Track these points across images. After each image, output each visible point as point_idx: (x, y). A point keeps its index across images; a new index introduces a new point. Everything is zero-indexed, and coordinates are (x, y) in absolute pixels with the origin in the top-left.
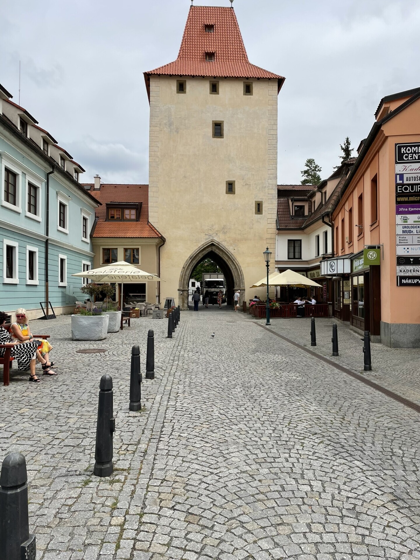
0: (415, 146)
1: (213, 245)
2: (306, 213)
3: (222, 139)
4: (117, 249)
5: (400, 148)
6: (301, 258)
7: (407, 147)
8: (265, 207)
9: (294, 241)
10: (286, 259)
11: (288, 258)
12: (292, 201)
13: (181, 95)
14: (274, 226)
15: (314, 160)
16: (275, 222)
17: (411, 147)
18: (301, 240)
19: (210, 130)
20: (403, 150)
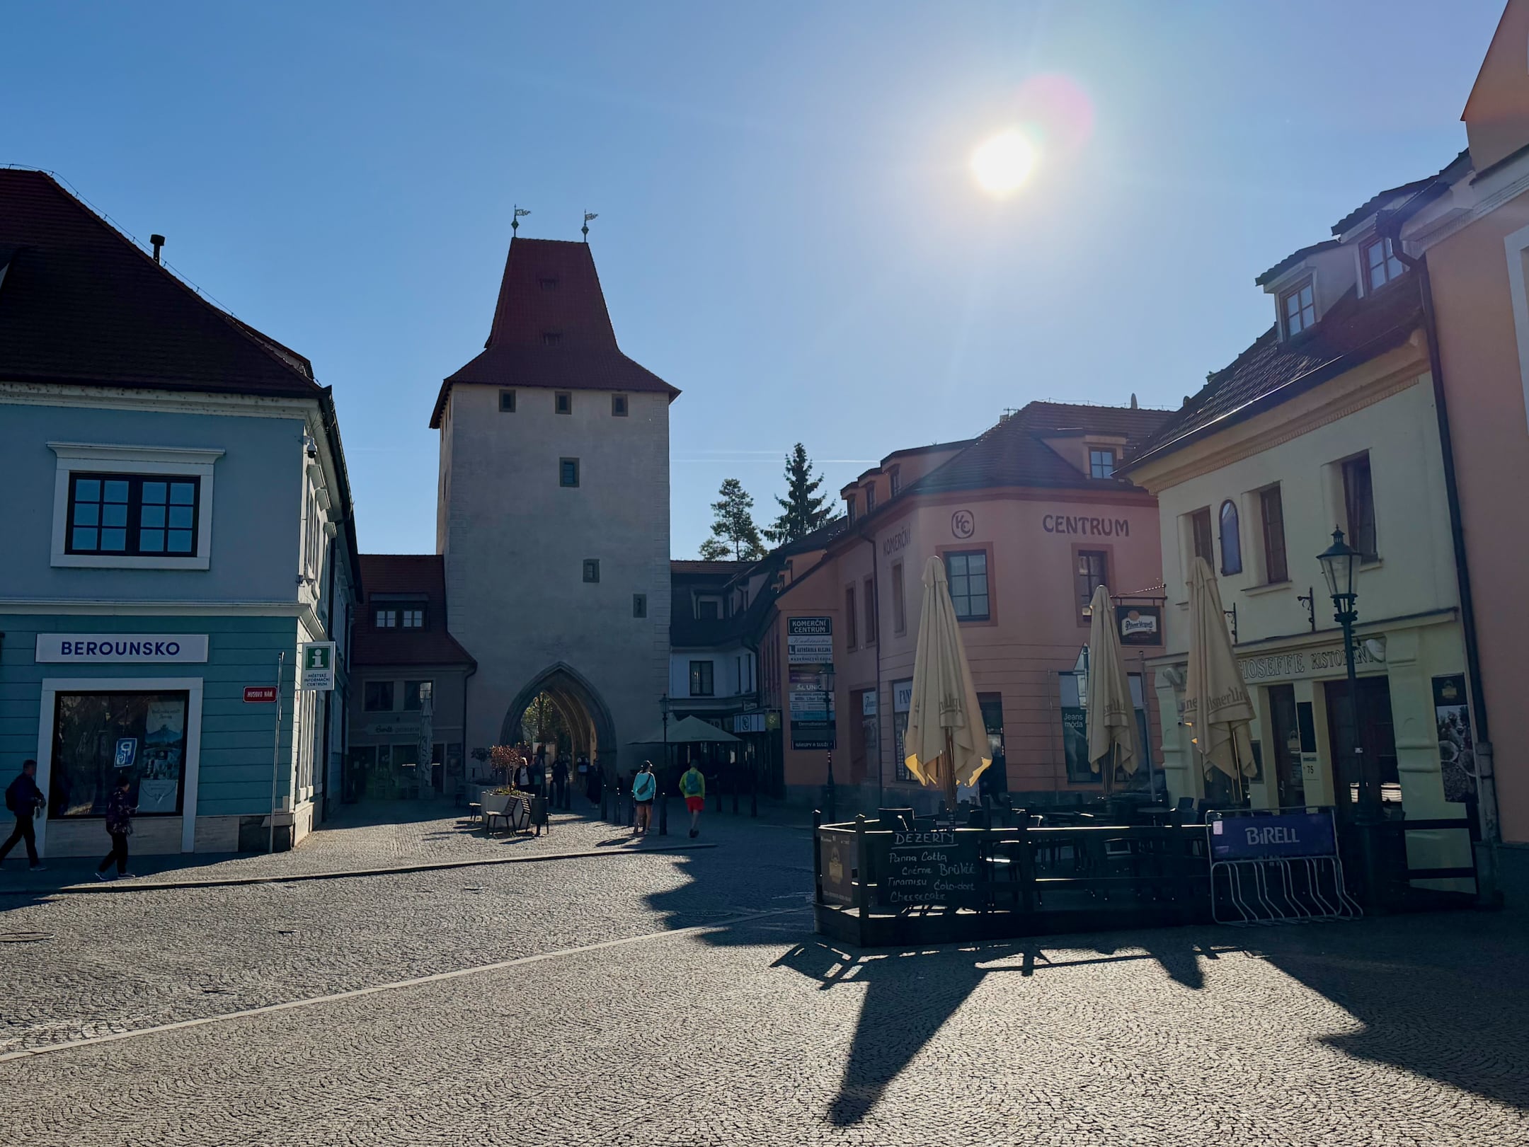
0: (804, 620)
1: (560, 671)
2: (720, 615)
3: (576, 489)
4: (393, 683)
5: (791, 621)
6: (712, 694)
7: (797, 621)
8: (650, 604)
9: (701, 662)
10: (688, 696)
11: (691, 695)
12: (695, 594)
13: (508, 415)
14: (666, 637)
15: (737, 483)
16: (668, 631)
17: (801, 621)
18: (711, 663)
19: (555, 474)
20: (794, 623)
